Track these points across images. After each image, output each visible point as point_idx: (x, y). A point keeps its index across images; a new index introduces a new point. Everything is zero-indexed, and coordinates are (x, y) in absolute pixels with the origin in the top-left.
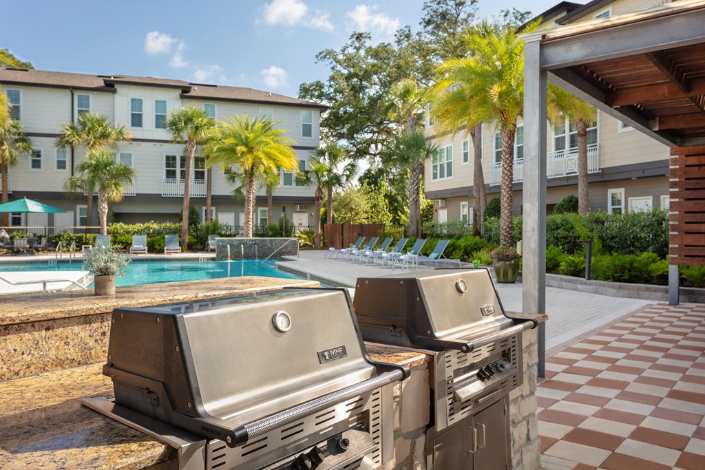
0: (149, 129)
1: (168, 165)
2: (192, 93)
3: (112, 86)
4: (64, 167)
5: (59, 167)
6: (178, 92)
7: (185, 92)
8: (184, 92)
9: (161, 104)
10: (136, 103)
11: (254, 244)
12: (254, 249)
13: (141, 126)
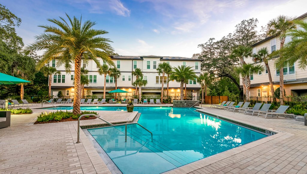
0: (152, 69)
1: (156, 79)
2: (163, 59)
3: (142, 58)
4: (130, 80)
5: (129, 80)
6: (159, 59)
7: (161, 59)
9: (155, 62)
10: (148, 62)
11: (185, 102)
12: (185, 104)
13: (150, 68)
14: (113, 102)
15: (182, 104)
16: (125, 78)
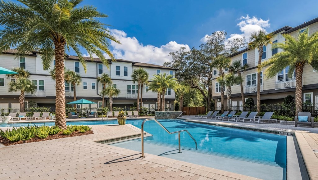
0: (122, 76)
1: (128, 88)
2: (136, 64)
3: (110, 61)
4: (94, 89)
5: (92, 89)
6: (131, 64)
8: (133, 64)
9: (126, 68)
10: (118, 67)
11: (168, 113)
12: (168, 115)
13: (119, 75)
14: (73, 116)
15: (165, 115)
16: (87, 86)
